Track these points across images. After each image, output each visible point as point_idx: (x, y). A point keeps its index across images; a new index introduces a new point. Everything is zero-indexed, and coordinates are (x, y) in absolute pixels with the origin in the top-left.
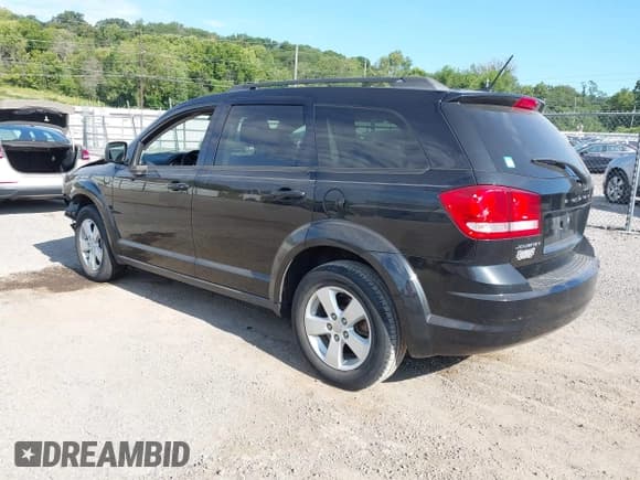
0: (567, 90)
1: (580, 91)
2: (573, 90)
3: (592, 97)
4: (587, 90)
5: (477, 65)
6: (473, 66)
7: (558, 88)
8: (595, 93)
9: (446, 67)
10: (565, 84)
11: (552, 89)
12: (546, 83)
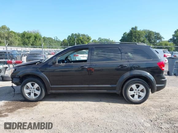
0: (51, 38)
1: (54, 39)
2: (52, 39)
3: (57, 41)
4: (55, 38)
5: (29, 31)
6: (28, 31)
7: (49, 38)
8: (58, 40)
9: (25, 31)
10: (50, 37)
11: (47, 38)
12: (46, 37)
